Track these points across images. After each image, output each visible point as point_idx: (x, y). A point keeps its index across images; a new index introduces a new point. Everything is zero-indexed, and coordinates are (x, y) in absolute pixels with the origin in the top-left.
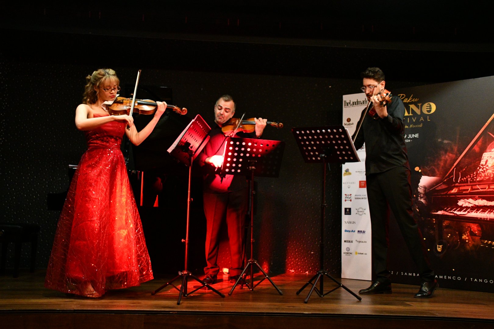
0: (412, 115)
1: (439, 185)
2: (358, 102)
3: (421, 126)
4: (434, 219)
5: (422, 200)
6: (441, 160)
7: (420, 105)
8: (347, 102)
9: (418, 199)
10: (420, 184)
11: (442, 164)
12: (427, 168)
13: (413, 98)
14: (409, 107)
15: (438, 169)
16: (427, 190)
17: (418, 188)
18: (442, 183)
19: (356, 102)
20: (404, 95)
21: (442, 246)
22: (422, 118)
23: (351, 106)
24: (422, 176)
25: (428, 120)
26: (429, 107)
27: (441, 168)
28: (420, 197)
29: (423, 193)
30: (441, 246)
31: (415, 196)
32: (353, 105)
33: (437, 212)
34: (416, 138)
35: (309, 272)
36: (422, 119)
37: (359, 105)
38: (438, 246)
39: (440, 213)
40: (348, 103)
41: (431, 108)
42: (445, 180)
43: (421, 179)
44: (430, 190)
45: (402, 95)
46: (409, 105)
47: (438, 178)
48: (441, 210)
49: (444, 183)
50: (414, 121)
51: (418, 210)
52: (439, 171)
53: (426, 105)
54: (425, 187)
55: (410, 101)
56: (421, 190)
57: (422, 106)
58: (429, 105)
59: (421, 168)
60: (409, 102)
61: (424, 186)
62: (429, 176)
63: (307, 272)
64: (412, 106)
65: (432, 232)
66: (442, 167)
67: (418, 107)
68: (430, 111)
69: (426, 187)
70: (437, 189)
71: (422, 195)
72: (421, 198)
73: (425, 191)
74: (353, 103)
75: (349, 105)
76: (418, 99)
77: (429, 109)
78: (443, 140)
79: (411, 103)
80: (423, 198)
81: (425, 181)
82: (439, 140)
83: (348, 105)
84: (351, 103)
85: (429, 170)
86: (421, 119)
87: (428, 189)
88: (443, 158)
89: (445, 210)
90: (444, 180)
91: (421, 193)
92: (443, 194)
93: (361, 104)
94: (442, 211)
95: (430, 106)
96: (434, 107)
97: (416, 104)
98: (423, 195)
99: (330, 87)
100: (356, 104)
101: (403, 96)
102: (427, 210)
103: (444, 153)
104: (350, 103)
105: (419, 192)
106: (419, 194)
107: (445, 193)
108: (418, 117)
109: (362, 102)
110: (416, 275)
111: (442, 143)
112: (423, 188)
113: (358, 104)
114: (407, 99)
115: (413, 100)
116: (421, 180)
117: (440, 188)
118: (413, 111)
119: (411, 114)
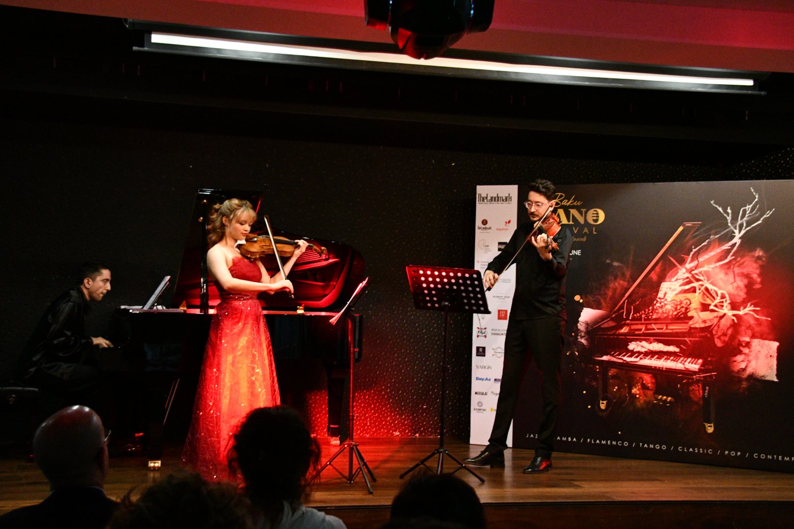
0: (573, 223)
1: (605, 321)
2: (498, 197)
3: (584, 239)
4: (597, 367)
5: (583, 341)
6: (608, 288)
7: (584, 210)
8: (483, 196)
9: (578, 339)
10: (581, 319)
11: (610, 293)
12: (591, 298)
13: (575, 200)
14: (570, 211)
15: (605, 299)
16: (589, 327)
17: (579, 324)
18: (609, 319)
19: (495, 198)
20: (564, 195)
21: (607, 403)
22: (586, 228)
23: (489, 203)
24: (584, 308)
25: (594, 233)
26: (595, 215)
27: (608, 299)
28: (581, 335)
29: (584, 331)
30: (605, 402)
31: (573, 334)
32: (492, 201)
33: (602, 356)
34: (577, 255)
35: (419, 434)
36: (586, 230)
37: (499, 202)
38: (601, 402)
39: (605, 358)
40: (483, 198)
41: (598, 217)
42: (614, 316)
43: (582, 311)
44: (593, 329)
45: (560, 194)
46: (569, 210)
47: (604, 312)
48: (607, 355)
49: (612, 319)
50: (576, 232)
51: (577, 353)
52: (606, 303)
53: (592, 211)
54: (587, 324)
55: (571, 203)
56: (581, 327)
57: (586, 213)
58: (595, 212)
59: (583, 297)
60: (569, 205)
61: (586, 322)
62: (592, 308)
63: (417, 435)
64: (573, 212)
65: (594, 384)
66: (611, 298)
67: (581, 213)
68: (596, 221)
69: (589, 322)
70: (603, 326)
71: (583, 334)
72: (582, 337)
73: (587, 328)
74: (492, 198)
75: (485, 200)
76: (582, 203)
77: (595, 218)
78: (612, 261)
79: (573, 207)
80: (585, 338)
81: (587, 315)
82: (608, 261)
83: (483, 201)
84: (489, 198)
85: (593, 301)
86: (584, 231)
87: (592, 327)
88: (612, 285)
89: (612, 355)
90: (612, 315)
91: (581, 331)
92: (609, 333)
93: (503, 200)
94: (609, 356)
95: (597, 214)
96: (602, 217)
97: (578, 208)
98: (585, 333)
99: (453, 164)
100: (495, 201)
101: (561, 196)
102: (589, 353)
103: (613, 279)
104: (487, 198)
105: (579, 330)
106: (579, 332)
107: (612, 333)
108: (582, 227)
109: (504, 198)
110: (572, 439)
111: (610, 265)
112: (584, 325)
113: (498, 200)
114: (567, 201)
115: (575, 203)
116: (582, 314)
117: (606, 325)
118: (574, 218)
119: (571, 223)
